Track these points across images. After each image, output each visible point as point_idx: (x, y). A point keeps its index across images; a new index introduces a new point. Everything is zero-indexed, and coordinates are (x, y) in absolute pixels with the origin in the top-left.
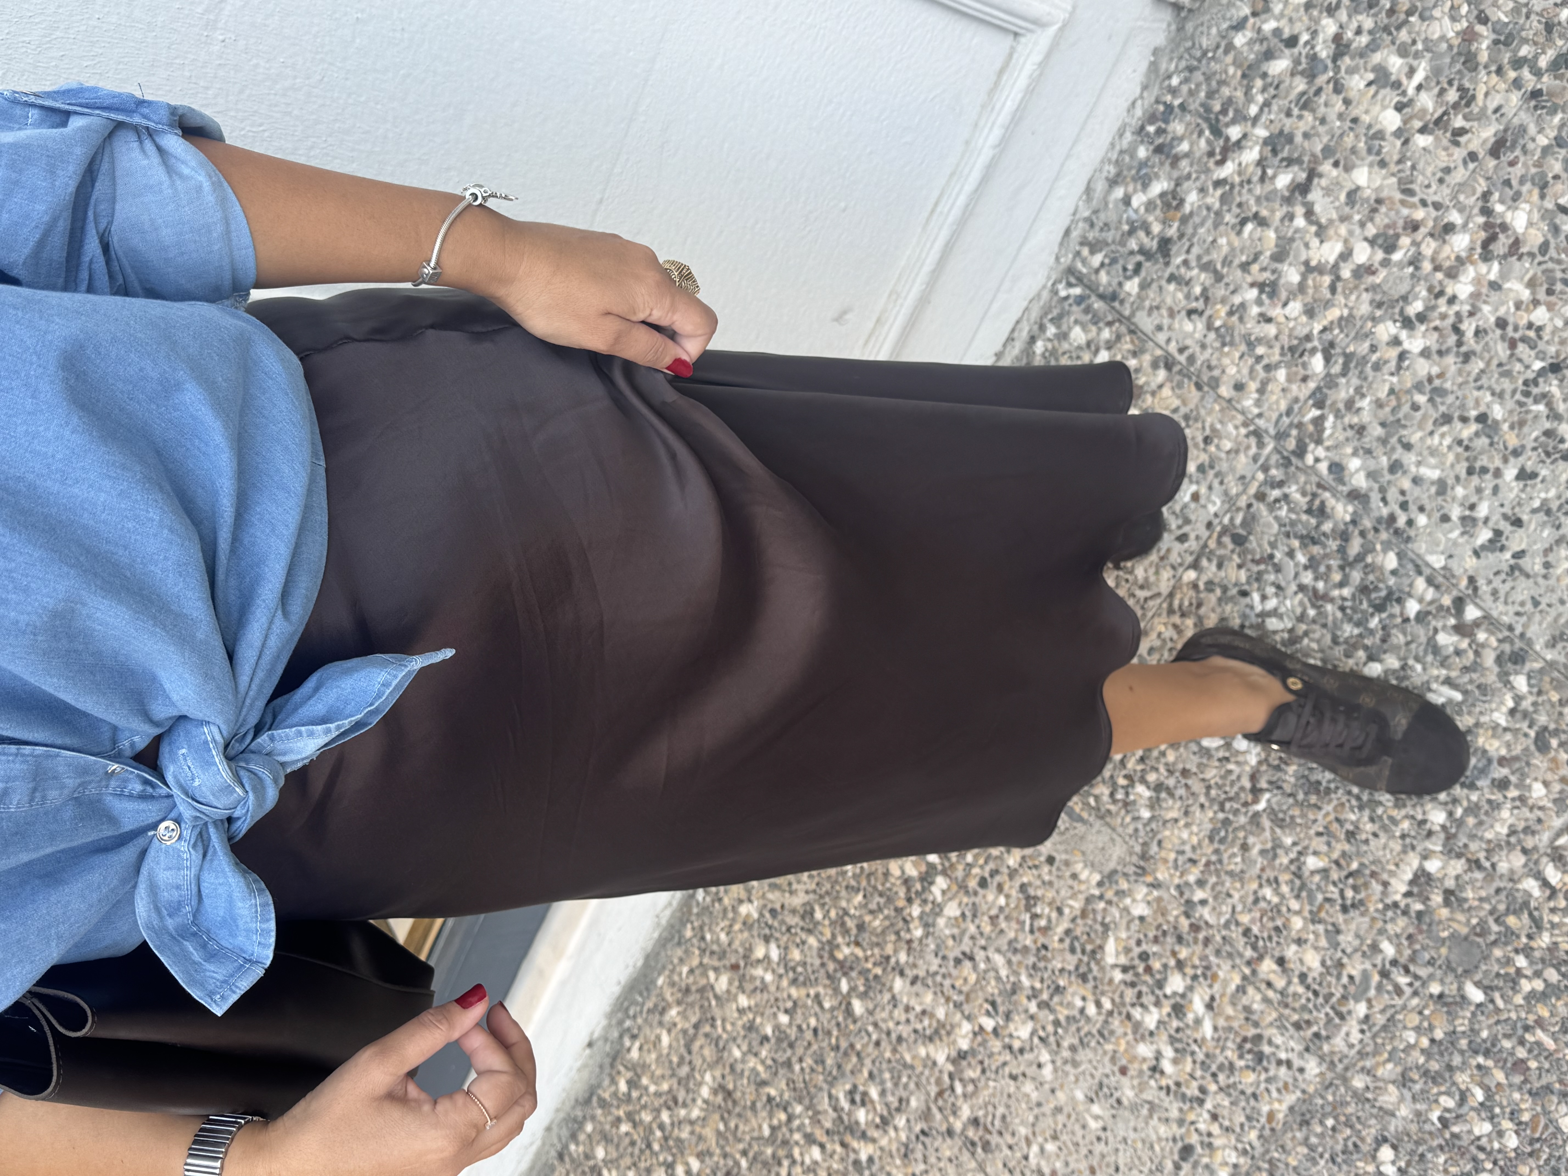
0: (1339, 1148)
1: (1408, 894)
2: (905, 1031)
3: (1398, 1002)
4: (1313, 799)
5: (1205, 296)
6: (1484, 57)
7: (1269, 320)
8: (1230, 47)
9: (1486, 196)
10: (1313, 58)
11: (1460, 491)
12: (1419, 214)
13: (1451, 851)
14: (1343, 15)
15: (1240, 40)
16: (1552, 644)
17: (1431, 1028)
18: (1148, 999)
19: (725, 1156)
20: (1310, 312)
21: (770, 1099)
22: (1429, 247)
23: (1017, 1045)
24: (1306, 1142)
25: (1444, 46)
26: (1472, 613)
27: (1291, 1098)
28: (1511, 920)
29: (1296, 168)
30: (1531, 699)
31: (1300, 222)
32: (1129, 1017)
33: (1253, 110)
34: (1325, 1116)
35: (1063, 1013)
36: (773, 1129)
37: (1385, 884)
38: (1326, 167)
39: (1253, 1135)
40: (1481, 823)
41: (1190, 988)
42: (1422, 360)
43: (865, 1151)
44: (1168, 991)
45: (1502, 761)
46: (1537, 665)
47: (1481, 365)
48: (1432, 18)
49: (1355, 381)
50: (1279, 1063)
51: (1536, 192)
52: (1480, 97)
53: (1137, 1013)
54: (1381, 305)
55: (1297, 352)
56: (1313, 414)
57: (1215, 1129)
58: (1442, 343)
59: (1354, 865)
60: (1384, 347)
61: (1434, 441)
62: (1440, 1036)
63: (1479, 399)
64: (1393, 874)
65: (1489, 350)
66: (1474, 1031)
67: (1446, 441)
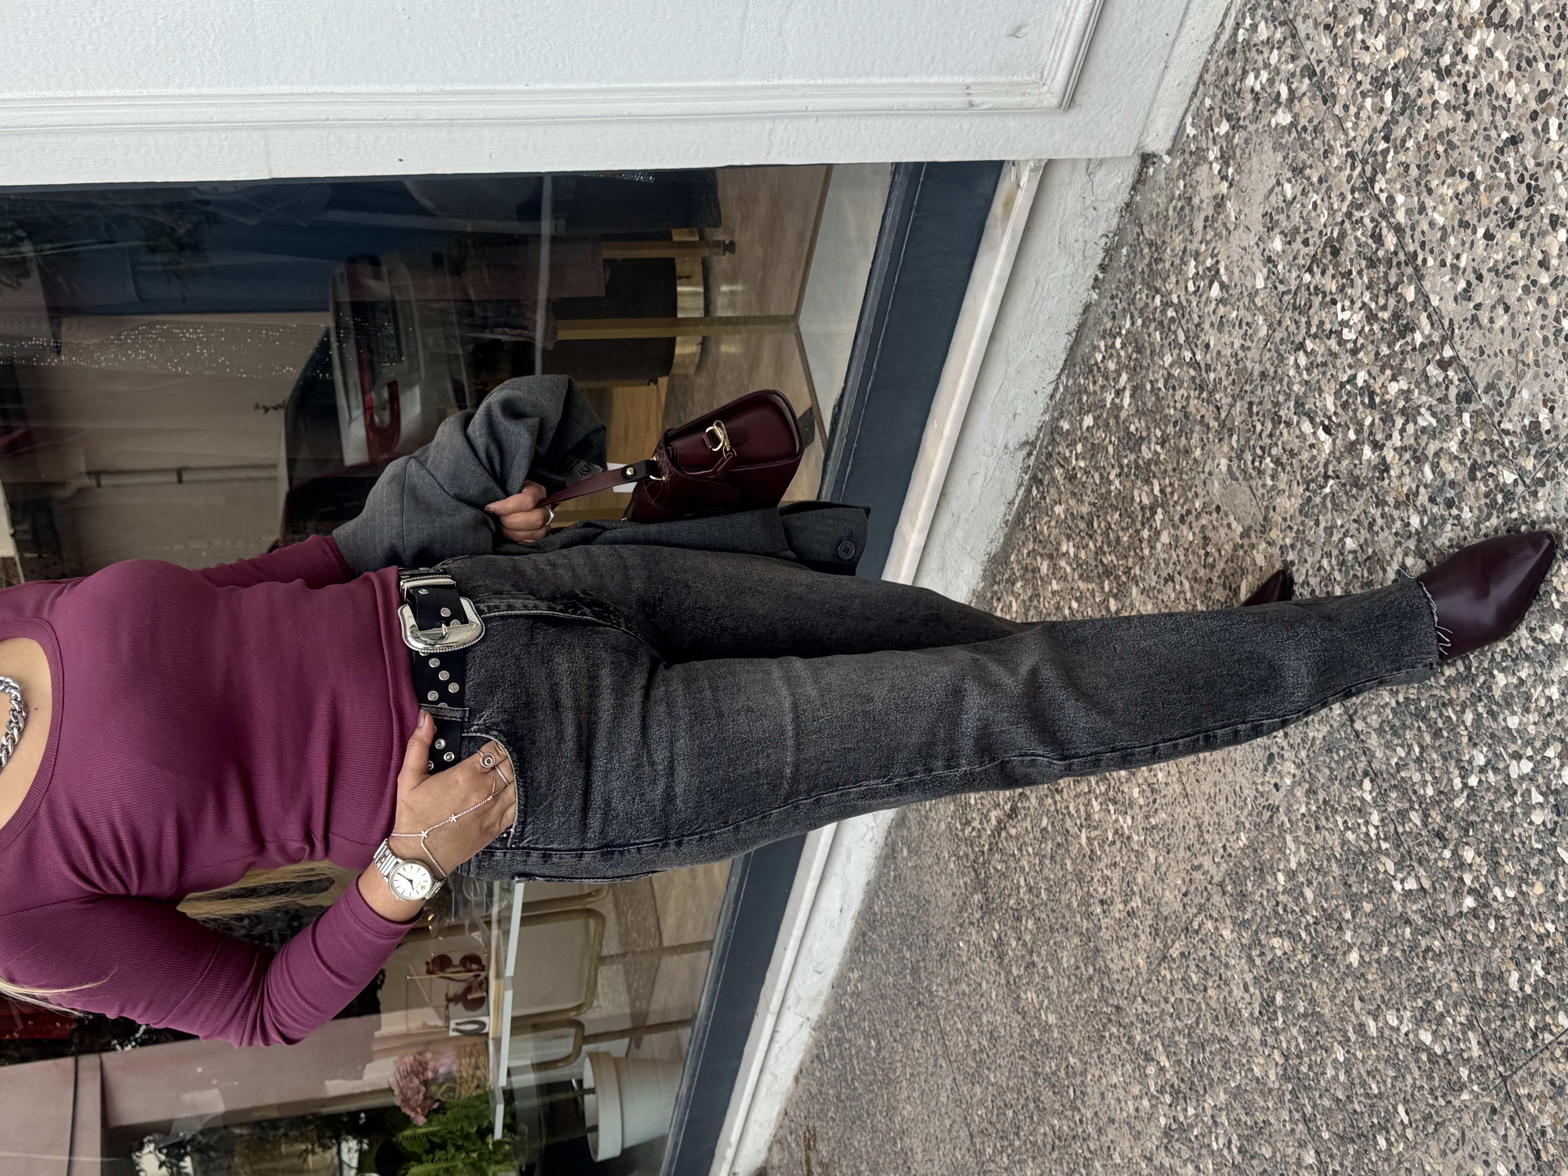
0: (1345, 775)
4: (1354, 491)
5: (1334, 13)
7: (1367, 48)
11: (1452, 240)
16: (1487, 390)
20: (1389, 48)
24: (1329, 765)
26: (1448, 352)
27: (1325, 729)
30: (1470, 435)
34: (1340, 748)
37: (1384, 571)
39: (1303, 754)
42: (1444, 112)
45: (1452, 484)
46: (1477, 407)
47: (1475, 126)
49: (1408, 123)
54: (1427, 52)
55: (1378, 84)
56: (1383, 145)
57: (1285, 744)
58: (1457, 99)
59: (1370, 551)
60: (1425, 94)
61: (1444, 190)
62: (1401, 699)
63: (1471, 158)
64: (1389, 564)
65: (1481, 113)
66: (1419, 700)
67: (1450, 192)
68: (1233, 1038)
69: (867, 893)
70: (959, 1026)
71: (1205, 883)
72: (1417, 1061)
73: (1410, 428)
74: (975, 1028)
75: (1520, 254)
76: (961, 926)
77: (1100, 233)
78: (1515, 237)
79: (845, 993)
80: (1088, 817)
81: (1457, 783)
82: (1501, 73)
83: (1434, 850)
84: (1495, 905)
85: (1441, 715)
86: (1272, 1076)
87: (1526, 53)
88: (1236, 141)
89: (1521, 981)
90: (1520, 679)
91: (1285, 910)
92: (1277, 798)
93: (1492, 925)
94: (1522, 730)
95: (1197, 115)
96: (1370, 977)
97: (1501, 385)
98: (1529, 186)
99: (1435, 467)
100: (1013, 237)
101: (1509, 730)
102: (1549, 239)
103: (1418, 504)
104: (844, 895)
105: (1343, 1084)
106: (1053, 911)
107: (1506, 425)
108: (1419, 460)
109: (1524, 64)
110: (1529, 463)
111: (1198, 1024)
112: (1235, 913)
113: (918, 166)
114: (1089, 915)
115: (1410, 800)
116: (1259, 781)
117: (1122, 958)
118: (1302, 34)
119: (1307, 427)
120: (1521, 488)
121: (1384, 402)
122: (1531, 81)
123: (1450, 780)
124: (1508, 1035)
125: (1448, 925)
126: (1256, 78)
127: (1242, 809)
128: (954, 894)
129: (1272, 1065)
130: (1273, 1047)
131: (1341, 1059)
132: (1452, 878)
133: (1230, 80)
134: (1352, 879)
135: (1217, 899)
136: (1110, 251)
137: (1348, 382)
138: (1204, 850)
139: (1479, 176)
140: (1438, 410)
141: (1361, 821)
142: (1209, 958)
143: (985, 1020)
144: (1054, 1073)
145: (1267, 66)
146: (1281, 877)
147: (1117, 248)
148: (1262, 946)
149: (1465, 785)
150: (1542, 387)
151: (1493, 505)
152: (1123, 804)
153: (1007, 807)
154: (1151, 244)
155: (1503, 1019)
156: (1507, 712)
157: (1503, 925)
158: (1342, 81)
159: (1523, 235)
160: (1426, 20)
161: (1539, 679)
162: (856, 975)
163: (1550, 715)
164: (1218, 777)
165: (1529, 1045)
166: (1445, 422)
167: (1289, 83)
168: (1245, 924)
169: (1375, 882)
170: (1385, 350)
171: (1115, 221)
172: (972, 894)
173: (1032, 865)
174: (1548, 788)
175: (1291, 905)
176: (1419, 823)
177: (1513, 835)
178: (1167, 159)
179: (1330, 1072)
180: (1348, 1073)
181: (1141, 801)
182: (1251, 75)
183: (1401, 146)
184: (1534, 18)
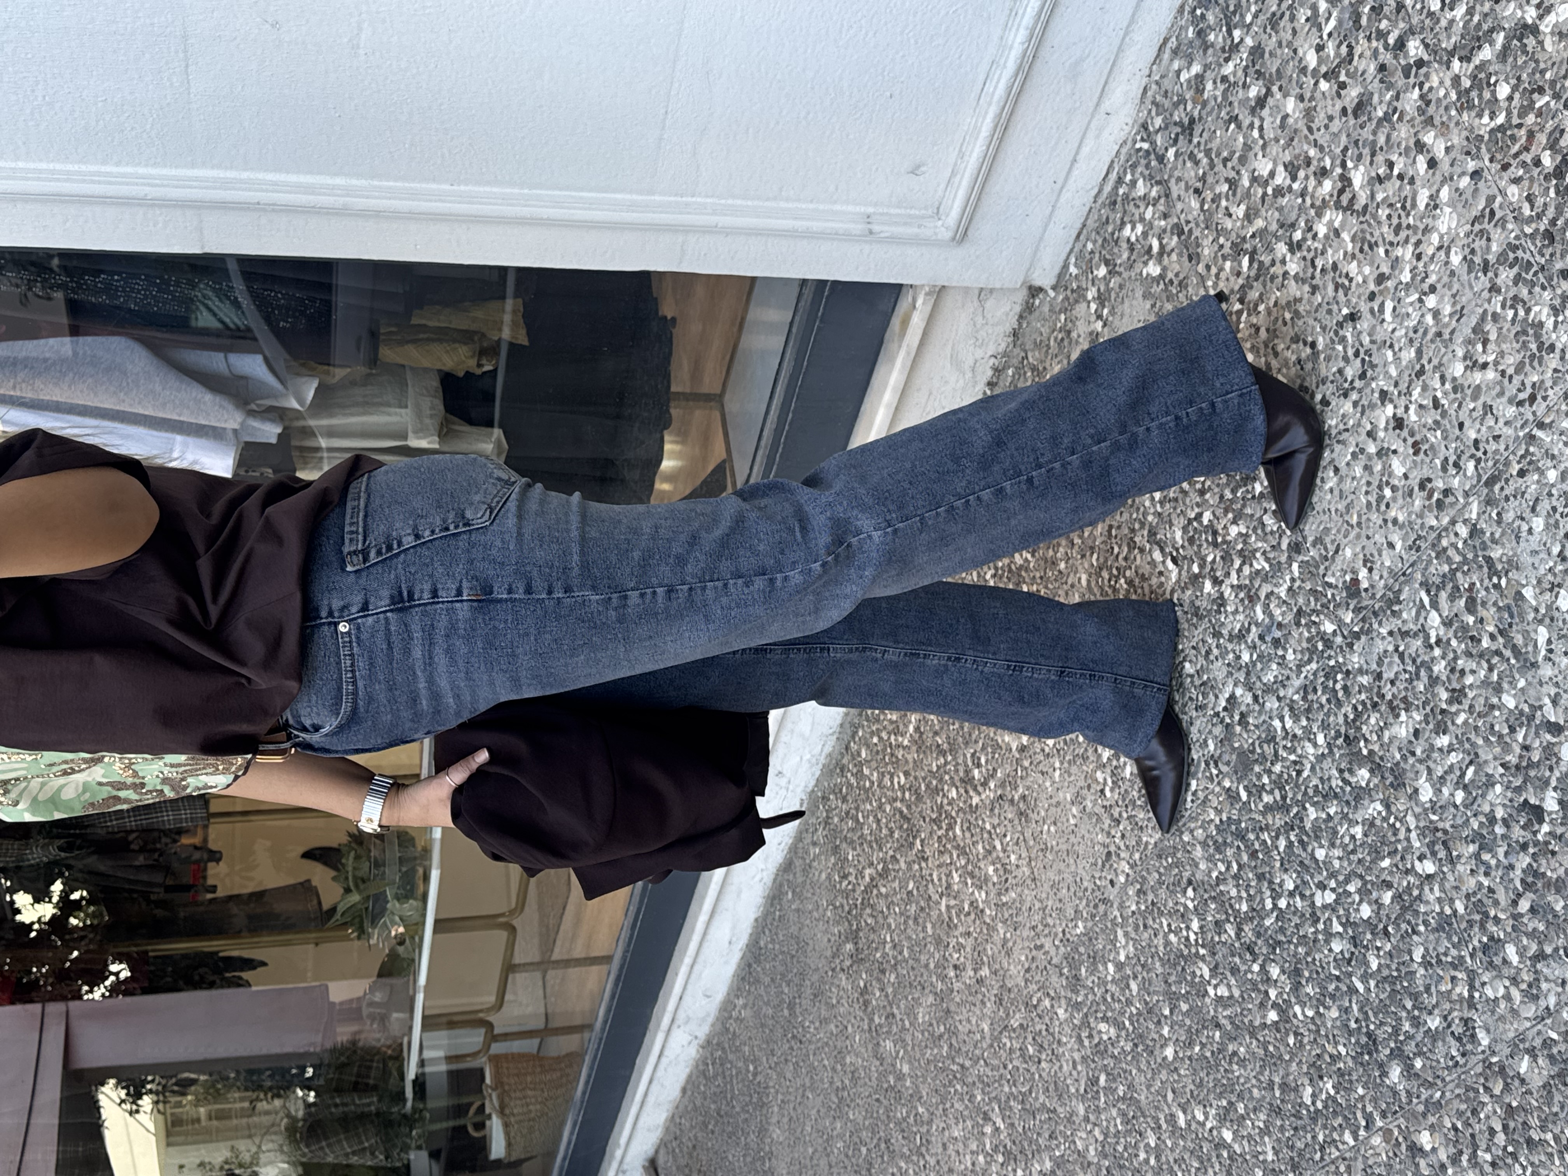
0: (1171, 881)
1: (1225, 709)
3: (1211, 786)
4: (1195, 620)
5: (1203, 179)
6: (1364, 20)
7: (1230, 215)
9: (1345, 150)
12: (1312, 152)
13: (1247, 685)
17: (1222, 811)
19: (916, 778)
20: (1249, 217)
21: (938, 746)
22: (1312, 185)
23: (1047, 750)
24: (1158, 870)
28: (1265, 746)
29: (1261, 82)
30: (1298, 583)
31: (1256, 134)
33: (1248, 18)
36: (938, 767)
37: (1217, 697)
39: (1137, 856)
40: (1262, 669)
42: (1293, 283)
43: (975, 799)
45: (1279, 626)
46: (1305, 558)
47: (1320, 299)
49: (1261, 289)
51: (1369, 157)
52: (1356, 58)
54: (1282, 226)
55: (1238, 250)
56: (1237, 306)
57: (1122, 845)
58: (1305, 272)
59: (1205, 677)
60: (1278, 264)
61: (1289, 354)
62: (1224, 818)
63: (1313, 328)
64: (1220, 691)
65: (1325, 288)
66: (1240, 821)
67: (1294, 358)
68: (1060, 1110)
69: (755, 927)
70: (826, 1062)
71: (1045, 963)
72: (1218, 1156)
73: (1247, 570)
74: (839, 1067)
75: (1351, 422)
76: (833, 970)
77: (990, 353)
78: (1348, 407)
79: (730, 1017)
80: (949, 886)
81: (1269, 904)
82: (1346, 253)
83: (1244, 962)
84: (1295, 1021)
85: (1258, 838)
86: (1092, 1152)
87: (1368, 237)
88: (1111, 285)
89: (1314, 1096)
90: (1328, 814)
91: (1113, 998)
92: (1112, 894)
93: (1291, 1040)
94: (1327, 863)
95: (1080, 256)
96: (1182, 1072)
97: (1328, 540)
98: (1363, 360)
99: (1266, 607)
100: (908, 353)
101: (1317, 861)
102: (1378, 412)
103: (1249, 640)
104: (734, 928)
105: (1152, 1168)
106: (913, 968)
107: (1331, 580)
108: (1252, 599)
109: (1366, 247)
110: (1348, 617)
111: (1030, 1093)
112: (1069, 995)
113: (821, 284)
114: (943, 978)
115: (1226, 913)
116: (1097, 875)
117: (969, 1021)
118: (1175, 195)
119: (1157, 556)
120: (1339, 640)
121: (1224, 542)
122: (1371, 264)
123: (1262, 901)
124: (1299, 1145)
125: (1253, 1035)
126: (1133, 229)
127: (1081, 899)
128: (829, 941)
129: (1092, 1141)
130: (1095, 1125)
131: (1153, 1145)
132: (1259, 991)
133: (1110, 229)
134: (1172, 979)
135: (1054, 979)
136: (998, 371)
137: (1195, 519)
138: (1046, 932)
139: (1320, 345)
140: (1271, 555)
141: (1183, 926)
142: (1044, 1033)
143: (848, 1060)
144: (904, 1119)
145: (1142, 219)
147: (1005, 367)
148: (1091, 1029)
149: (1275, 905)
150: (1363, 548)
151: (1312, 650)
152: (980, 879)
153: (880, 867)
154: (1034, 369)
155: (1296, 1129)
156: (1315, 844)
157: (1301, 1042)
158: (1206, 242)
159: (1355, 404)
160: (1283, 196)
161: (1345, 816)
162: (741, 1002)
163: (1354, 852)
164: (1062, 866)
165: (1318, 1156)
166: (1277, 568)
167: (1160, 239)
168: (1077, 1006)
169: (1192, 984)
170: (1228, 495)
171: (1003, 345)
172: (844, 943)
173: (898, 925)
174: (1348, 920)
175: (1118, 994)
176: (1232, 934)
177: (1314, 959)
178: (1052, 294)
179: (1142, 1156)
180: (1158, 1158)
181: (995, 879)
182: (1128, 227)
183: (1254, 310)
184: (1378, 206)
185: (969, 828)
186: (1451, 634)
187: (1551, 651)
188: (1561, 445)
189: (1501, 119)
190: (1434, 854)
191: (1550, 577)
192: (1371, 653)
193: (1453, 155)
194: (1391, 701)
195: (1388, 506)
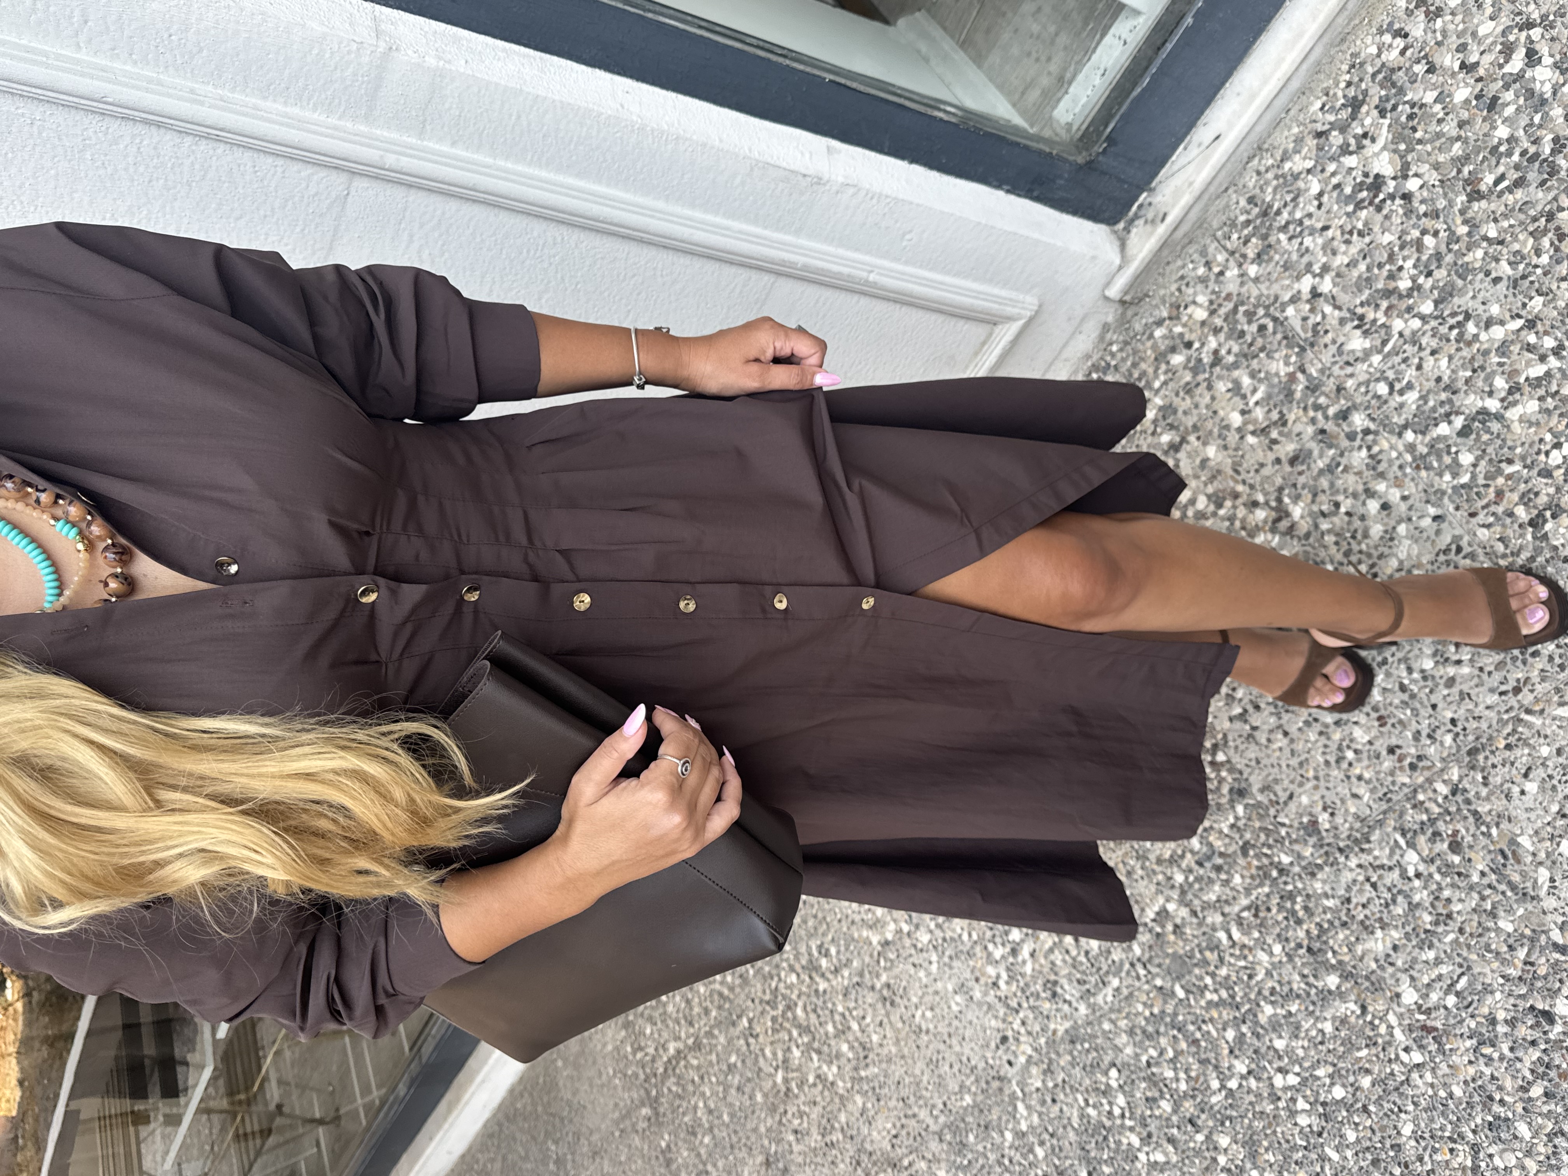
0: (1088, 1063)
1: (1154, 920)
2: (857, 918)
3: (1137, 984)
6: (1298, 395)
8: (1151, 336)
9: (1280, 490)
10: (1200, 360)
12: (1240, 489)
13: (1183, 902)
14: (1222, 336)
15: (1158, 333)
16: (1262, 790)
17: (1152, 1006)
18: (998, 940)
22: (1241, 512)
23: (919, 946)
24: (1071, 1053)
25: (1276, 380)
26: (1221, 757)
27: (1067, 1025)
28: (1208, 954)
29: (1174, 433)
30: (1243, 821)
32: (986, 948)
33: (1157, 384)
34: (1084, 1040)
35: (949, 934)
37: (1143, 911)
38: (1192, 438)
39: (1043, 1041)
40: (1201, 889)
41: (1023, 941)
43: (822, 986)
44: (1011, 938)
45: (1221, 855)
46: (1251, 802)
48: (1272, 358)
50: (1065, 1001)
51: (1310, 496)
52: (1291, 422)
53: (991, 947)
57: (1022, 1030)
62: (1156, 1012)
64: (1147, 906)
66: (1176, 1014)
69: (509, 1093)
71: (919, 1130)
76: (622, 1131)
80: (785, 1061)
81: (1215, 1084)
83: (1185, 1133)
85: (1199, 1029)
90: (1289, 1012)
91: (1011, 1161)
92: (1011, 1072)
94: (1289, 1052)
97: (1278, 788)
101: (1276, 1051)
103: (1184, 865)
106: (735, 1132)
107: (1282, 819)
112: (952, 1158)
114: (779, 1141)
115: (1161, 1091)
116: (989, 1055)
120: (1297, 869)
123: (1207, 1081)
127: (968, 1076)
128: (616, 1105)
134: (1090, 1146)
135: (932, 1144)
138: (921, 1103)
141: (1104, 1101)
146: (1009, 1136)
150: (1323, 797)
151: (1266, 877)
152: (829, 1055)
153: (690, 1041)
156: (1274, 1036)
160: (1208, 517)
161: (1310, 1013)
162: (486, 1156)
163: (1322, 1043)
164: (942, 1047)
169: (1117, 1151)
172: (638, 1107)
173: (714, 1093)
174: (1316, 1101)
175: (1018, 1157)
176: (1169, 1110)
177: (1275, 1132)
181: (851, 1055)
184: (1323, 534)
185: (815, 1011)
186: (1433, 869)
187: (1555, 887)
188: (1554, 727)
189: (1465, 479)
190: (1421, 1047)
191: (1549, 829)
192: (1339, 881)
193: (1410, 502)
194: (1362, 922)
195: (1350, 764)
